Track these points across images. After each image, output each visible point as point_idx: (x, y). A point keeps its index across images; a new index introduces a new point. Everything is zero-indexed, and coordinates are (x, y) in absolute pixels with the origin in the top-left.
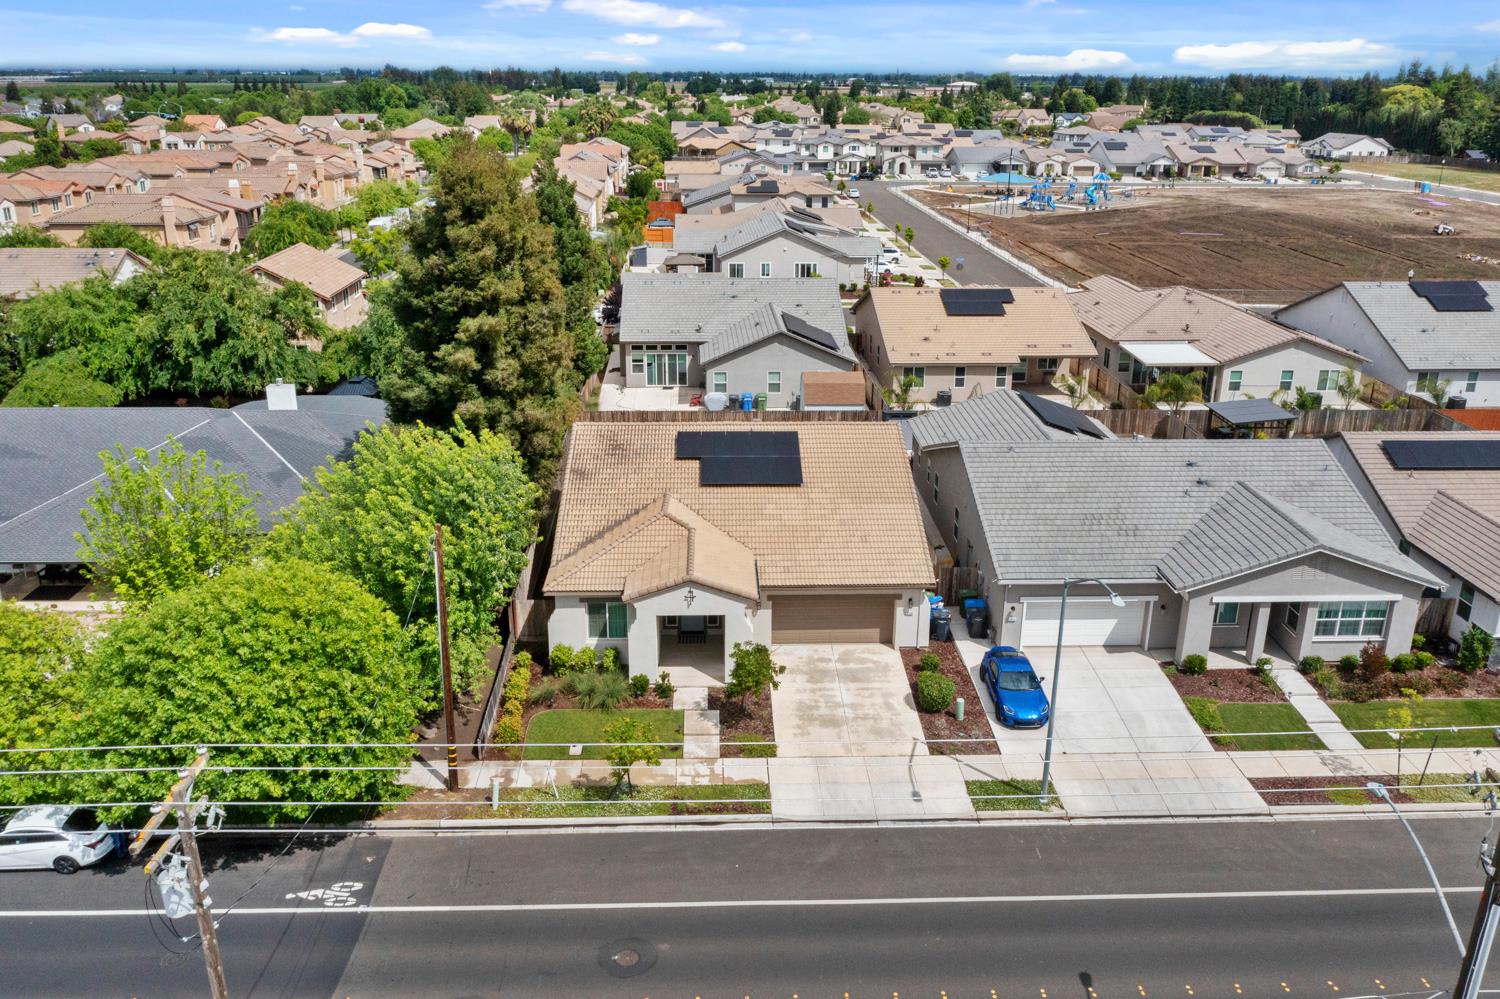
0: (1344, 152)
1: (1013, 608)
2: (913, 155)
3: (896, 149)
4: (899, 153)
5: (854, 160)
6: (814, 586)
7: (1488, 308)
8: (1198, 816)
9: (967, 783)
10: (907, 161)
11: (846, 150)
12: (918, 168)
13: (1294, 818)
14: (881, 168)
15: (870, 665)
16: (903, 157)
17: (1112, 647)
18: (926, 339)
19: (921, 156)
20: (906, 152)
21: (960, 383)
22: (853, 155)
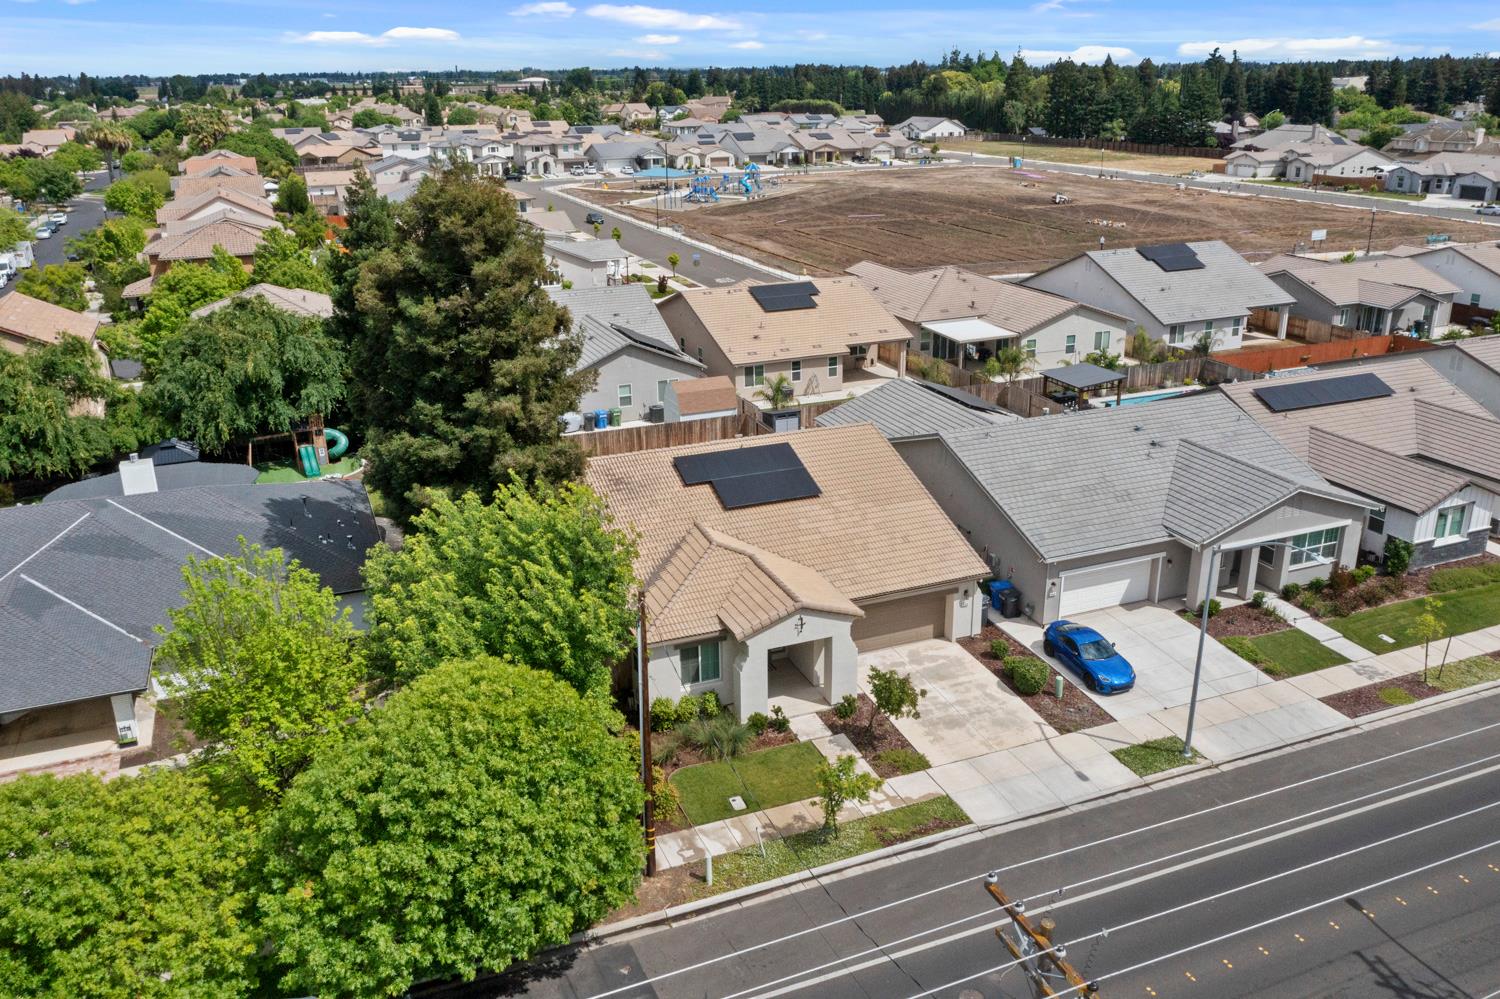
0: (929, 134)
1: (1053, 584)
2: (554, 153)
3: (537, 149)
4: (540, 153)
5: (496, 161)
6: (885, 594)
7: (1200, 266)
8: (1308, 740)
9: (1112, 753)
10: (550, 160)
11: (485, 152)
12: (561, 167)
13: (1377, 725)
14: (524, 168)
15: (941, 661)
16: (545, 157)
17: (1129, 605)
18: (756, 337)
19: (562, 154)
20: (547, 151)
21: (796, 377)
22: (494, 157)
